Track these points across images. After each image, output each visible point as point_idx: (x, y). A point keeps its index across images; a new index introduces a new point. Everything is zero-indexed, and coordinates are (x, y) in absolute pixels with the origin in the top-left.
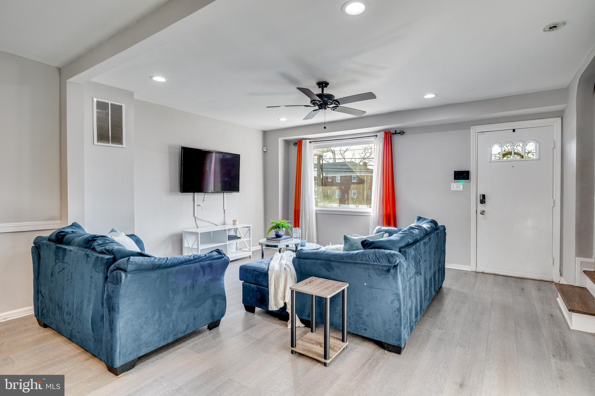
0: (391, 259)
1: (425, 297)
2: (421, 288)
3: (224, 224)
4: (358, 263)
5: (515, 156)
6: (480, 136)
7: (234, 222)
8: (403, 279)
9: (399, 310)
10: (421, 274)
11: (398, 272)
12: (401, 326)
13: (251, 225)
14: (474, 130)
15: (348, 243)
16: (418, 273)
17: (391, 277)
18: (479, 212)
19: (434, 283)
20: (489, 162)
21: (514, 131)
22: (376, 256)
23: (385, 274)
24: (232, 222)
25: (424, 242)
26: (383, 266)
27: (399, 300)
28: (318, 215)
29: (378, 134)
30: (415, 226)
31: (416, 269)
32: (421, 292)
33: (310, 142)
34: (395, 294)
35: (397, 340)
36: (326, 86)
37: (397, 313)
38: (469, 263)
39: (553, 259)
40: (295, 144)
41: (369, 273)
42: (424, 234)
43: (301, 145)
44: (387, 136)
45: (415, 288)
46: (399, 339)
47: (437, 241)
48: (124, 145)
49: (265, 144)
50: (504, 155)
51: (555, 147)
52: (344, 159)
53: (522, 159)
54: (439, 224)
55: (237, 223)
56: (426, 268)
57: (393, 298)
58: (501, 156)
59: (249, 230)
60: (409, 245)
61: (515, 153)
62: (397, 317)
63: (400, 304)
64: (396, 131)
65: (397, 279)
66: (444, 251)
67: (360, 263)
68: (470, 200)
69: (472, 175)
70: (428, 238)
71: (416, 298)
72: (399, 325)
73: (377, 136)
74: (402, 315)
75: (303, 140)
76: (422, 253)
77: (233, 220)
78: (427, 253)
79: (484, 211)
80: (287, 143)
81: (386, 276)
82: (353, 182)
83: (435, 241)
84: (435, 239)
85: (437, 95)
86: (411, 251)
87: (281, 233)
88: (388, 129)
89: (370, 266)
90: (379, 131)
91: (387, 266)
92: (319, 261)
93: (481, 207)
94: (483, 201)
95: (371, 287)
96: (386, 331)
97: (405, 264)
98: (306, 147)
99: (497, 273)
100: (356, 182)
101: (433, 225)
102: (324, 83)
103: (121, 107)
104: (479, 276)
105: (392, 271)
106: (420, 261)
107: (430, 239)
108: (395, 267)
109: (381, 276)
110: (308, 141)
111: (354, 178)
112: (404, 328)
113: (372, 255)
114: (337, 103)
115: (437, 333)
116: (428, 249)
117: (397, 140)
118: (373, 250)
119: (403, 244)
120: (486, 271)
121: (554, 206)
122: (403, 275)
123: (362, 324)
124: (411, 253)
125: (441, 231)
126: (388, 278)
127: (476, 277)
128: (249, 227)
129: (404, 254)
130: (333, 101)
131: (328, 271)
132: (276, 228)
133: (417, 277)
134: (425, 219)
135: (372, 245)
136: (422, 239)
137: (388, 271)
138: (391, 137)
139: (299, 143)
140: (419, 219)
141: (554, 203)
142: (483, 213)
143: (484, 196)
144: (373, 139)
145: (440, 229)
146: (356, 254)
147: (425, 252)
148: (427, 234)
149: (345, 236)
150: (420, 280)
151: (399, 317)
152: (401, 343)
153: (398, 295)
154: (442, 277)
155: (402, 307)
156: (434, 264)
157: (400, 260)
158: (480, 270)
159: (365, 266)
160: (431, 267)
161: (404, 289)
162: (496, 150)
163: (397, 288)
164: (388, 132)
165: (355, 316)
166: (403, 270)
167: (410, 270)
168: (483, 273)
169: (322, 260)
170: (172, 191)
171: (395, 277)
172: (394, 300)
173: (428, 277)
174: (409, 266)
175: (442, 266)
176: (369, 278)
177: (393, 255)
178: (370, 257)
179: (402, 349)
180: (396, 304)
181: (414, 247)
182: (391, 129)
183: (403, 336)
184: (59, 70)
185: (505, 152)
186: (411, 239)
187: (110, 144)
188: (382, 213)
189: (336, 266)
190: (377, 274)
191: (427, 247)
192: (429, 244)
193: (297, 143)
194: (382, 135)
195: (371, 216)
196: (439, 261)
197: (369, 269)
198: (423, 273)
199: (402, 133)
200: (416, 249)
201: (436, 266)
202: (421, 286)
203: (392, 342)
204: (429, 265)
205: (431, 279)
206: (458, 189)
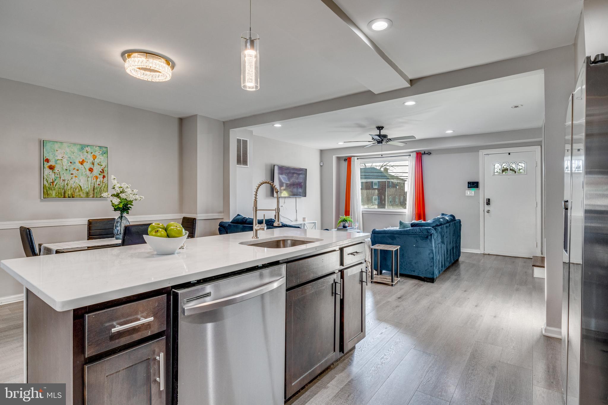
0: (429, 231)
1: (447, 259)
2: (444, 252)
3: (296, 220)
4: (410, 234)
5: (511, 171)
6: (486, 157)
7: (304, 219)
8: (435, 242)
9: (433, 258)
10: (444, 244)
11: (433, 238)
12: (434, 267)
13: (316, 222)
14: (482, 153)
15: (402, 225)
16: (443, 242)
17: (429, 241)
18: (486, 211)
19: (453, 254)
20: (493, 176)
21: (509, 154)
22: (420, 230)
23: (426, 239)
24: (302, 219)
25: (446, 226)
26: (424, 235)
27: (433, 253)
28: (364, 214)
29: (411, 154)
30: (440, 217)
31: (442, 240)
32: (444, 254)
33: (357, 159)
34: (431, 250)
35: (432, 275)
36: (382, 129)
37: (432, 260)
38: (479, 248)
39: (537, 243)
40: (345, 160)
41: (417, 239)
42: (446, 222)
43: (351, 161)
44: (418, 156)
45: (441, 250)
46: (433, 274)
47: (454, 228)
48: (248, 166)
49: (321, 160)
50: (503, 171)
51: (536, 166)
52: (366, 166)
53: (515, 174)
54: (456, 218)
55: (306, 219)
56: (447, 242)
57: (429, 252)
58: (501, 172)
59: (315, 225)
60: (437, 225)
61: (511, 170)
62: (432, 262)
63: (433, 255)
64: (425, 152)
65: (432, 241)
66: (460, 236)
67: (411, 234)
68: (479, 203)
69: (481, 185)
70: (448, 224)
71: (442, 256)
72: (433, 266)
73: (410, 155)
74: (435, 261)
75: (352, 157)
76: (445, 232)
77: (303, 218)
78: (448, 233)
79: (489, 211)
80: (339, 159)
81: (426, 240)
82: (374, 187)
83: (453, 228)
84: (453, 226)
85: (454, 131)
86: (439, 228)
87: (347, 225)
88: (419, 151)
89: (417, 236)
90: (412, 152)
91: (427, 235)
92: (387, 235)
93: (487, 208)
94: (488, 203)
95: (417, 247)
96: (426, 270)
97: (436, 235)
98: (354, 164)
99: (499, 254)
100: (377, 188)
101: (452, 218)
102: (381, 127)
103: (247, 141)
104: (486, 256)
105: (429, 237)
106: (444, 236)
107: (450, 225)
108: (431, 235)
109: (423, 241)
110: (356, 158)
111: (375, 184)
112: (436, 268)
113: (418, 229)
114: (390, 140)
115: (454, 277)
116: (449, 231)
117: (425, 158)
118: (418, 227)
119: (434, 225)
120: (490, 253)
121: (537, 206)
122: (435, 240)
123: (412, 268)
124: (439, 230)
125: (457, 222)
126: (427, 241)
127: (484, 256)
128: (315, 223)
129: (435, 229)
130: (388, 139)
131: (393, 240)
132: (344, 221)
133: (442, 244)
134: (447, 215)
135: (417, 225)
136: (444, 224)
137: (427, 237)
138: (421, 156)
139: (348, 160)
140: (443, 214)
141: (537, 204)
142: (488, 212)
143: (489, 200)
144: (407, 157)
145: (457, 221)
146: (409, 229)
147: (447, 232)
148: (448, 222)
149: (400, 221)
150: (444, 247)
151: (433, 262)
152: (434, 276)
153: (432, 250)
154: (458, 253)
155: (435, 257)
156: (453, 242)
157: (433, 231)
158: (486, 252)
159: (415, 236)
160: (450, 243)
161: (435, 248)
162: (498, 167)
163: (432, 247)
164: (419, 153)
165: (408, 264)
166: (435, 237)
167: (438, 239)
168: (489, 254)
169: (389, 234)
170: (267, 196)
171: (431, 241)
172: (430, 253)
173: (449, 248)
174: (438, 236)
175: (458, 245)
176: (416, 242)
177: (429, 229)
178: (417, 230)
179: (435, 280)
180: (431, 256)
181: (441, 227)
182: (421, 151)
183: (435, 272)
184: (224, 122)
185: (504, 169)
186: (439, 223)
187: (242, 166)
188: (415, 213)
189: (397, 237)
190: (421, 239)
191: (448, 229)
192: (449, 228)
193: (347, 159)
194: (414, 155)
195: (406, 215)
196: (456, 241)
197: (416, 237)
198: (445, 243)
199: (429, 153)
200: (441, 228)
201: (454, 244)
202: (444, 251)
203: (430, 276)
204: (449, 241)
205: (450, 250)
206: (471, 195)
